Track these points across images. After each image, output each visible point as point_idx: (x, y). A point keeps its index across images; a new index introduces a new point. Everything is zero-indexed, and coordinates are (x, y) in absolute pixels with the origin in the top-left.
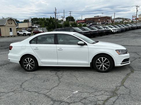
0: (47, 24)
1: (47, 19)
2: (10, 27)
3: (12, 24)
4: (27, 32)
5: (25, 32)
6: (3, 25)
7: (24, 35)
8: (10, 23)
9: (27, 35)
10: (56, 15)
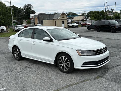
0: (98, 17)
1: (98, 12)
2: (63, 20)
3: (64, 17)
4: (76, 25)
5: (74, 24)
6: (57, 19)
7: (73, 27)
8: (63, 17)
9: (75, 27)
10: (106, 8)
